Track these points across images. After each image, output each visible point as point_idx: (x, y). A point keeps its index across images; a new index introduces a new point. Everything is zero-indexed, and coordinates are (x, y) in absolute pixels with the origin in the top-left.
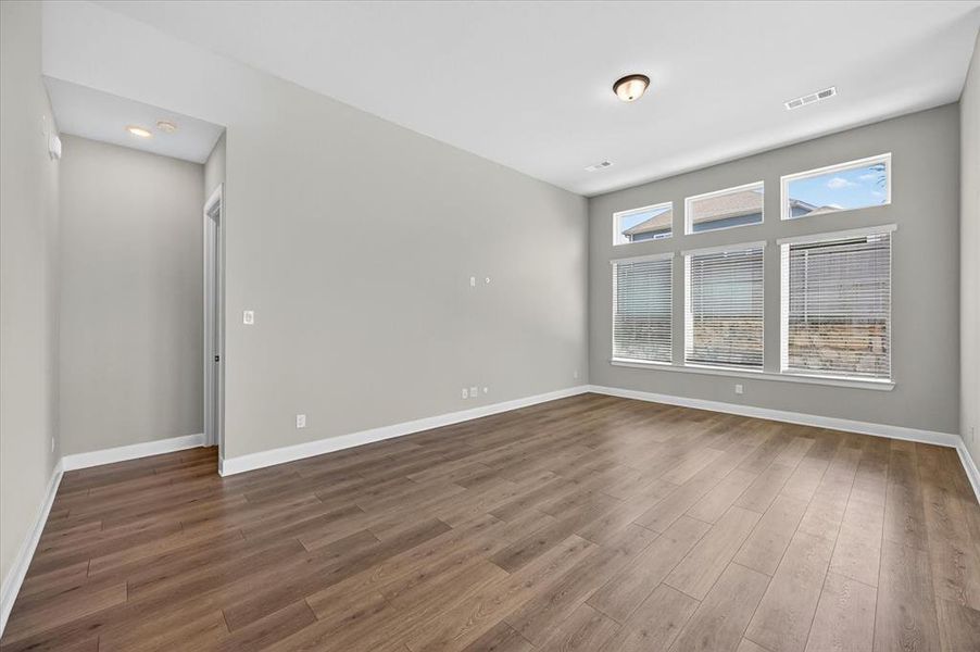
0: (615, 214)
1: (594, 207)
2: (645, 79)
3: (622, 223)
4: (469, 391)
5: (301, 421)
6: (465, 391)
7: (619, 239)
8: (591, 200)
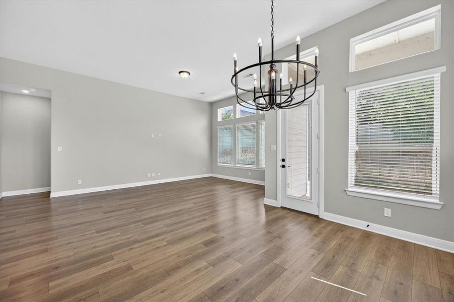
0: (218, 110)
1: (212, 106)
2: (189, 74)
3: (221, 112)
4: (151, 174)
5: (80, 182)
6: (149, 174)
7: (219, 119)
8: (212, 104)
